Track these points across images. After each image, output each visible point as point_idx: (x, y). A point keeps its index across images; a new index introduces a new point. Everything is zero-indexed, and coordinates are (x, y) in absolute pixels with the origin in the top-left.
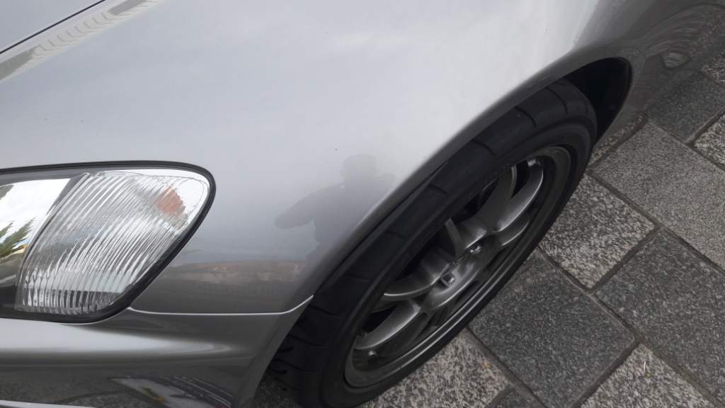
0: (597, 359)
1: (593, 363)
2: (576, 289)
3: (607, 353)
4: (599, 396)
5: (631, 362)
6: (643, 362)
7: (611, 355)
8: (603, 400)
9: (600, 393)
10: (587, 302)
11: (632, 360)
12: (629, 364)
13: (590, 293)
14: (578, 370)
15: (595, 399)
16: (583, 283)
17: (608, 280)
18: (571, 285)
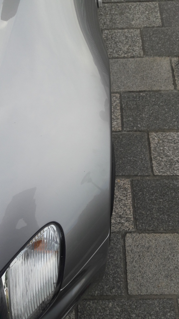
0: (143, 149)
1: (144, 151)
2: (118, 134)
3: (144, 145)
4: (154, 159)
5: (152, 141)
6: (155, 138)
7: (145, 144)
8: (156, 159)
9: (153, 158)
10: (124, 135)
11: (151, 140)
12: (152, 142)
13: (122, 131)
14: (142, 157)
15: (154, 161)
16: (118, 130)
17: (123, 123)
18: (116, 134)
